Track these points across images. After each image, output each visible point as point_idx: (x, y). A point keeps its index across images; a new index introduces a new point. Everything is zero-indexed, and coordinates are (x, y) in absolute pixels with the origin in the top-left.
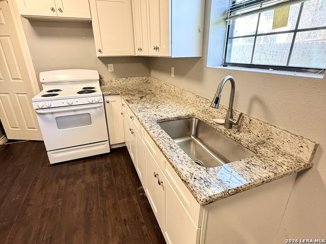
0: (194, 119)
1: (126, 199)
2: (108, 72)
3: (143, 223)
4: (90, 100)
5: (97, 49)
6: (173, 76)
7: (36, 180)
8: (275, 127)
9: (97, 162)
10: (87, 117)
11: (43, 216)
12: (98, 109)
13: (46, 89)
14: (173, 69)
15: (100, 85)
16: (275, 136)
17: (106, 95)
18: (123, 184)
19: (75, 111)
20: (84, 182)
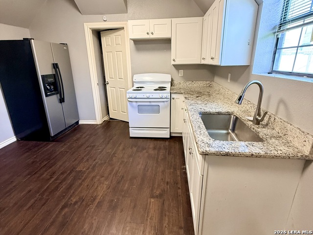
0: (232, 116)
1: (172, 170)
2: (179, 76)
3: (179, 188)
4: (161, 95)
5: (172, 59)
6: (229, 81)
7: (120, 144)
8: (291, 125)
9: (159, 142)
10: (157, 107)
11: (121, 164)
12: (166, 103)
13: (136, 85)
14: (230, 75)
15: (171, 86)
16: (289, 133)
17: (173, 93)
18: (173, 161)
19: (150, 102)
20: (147, 152)
